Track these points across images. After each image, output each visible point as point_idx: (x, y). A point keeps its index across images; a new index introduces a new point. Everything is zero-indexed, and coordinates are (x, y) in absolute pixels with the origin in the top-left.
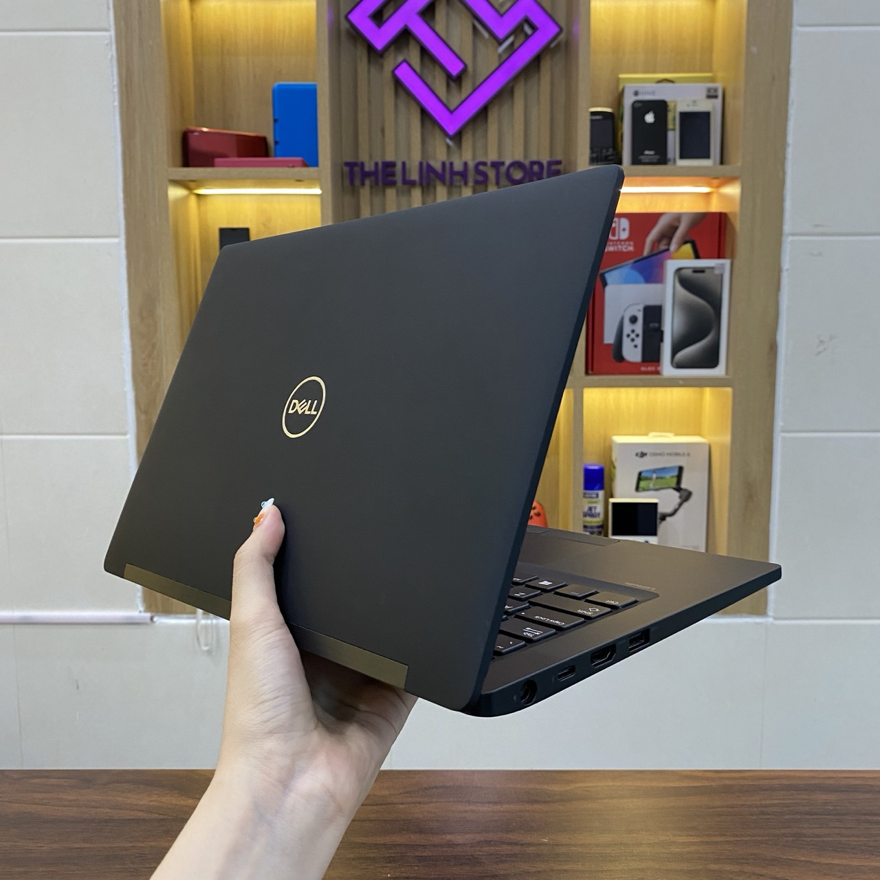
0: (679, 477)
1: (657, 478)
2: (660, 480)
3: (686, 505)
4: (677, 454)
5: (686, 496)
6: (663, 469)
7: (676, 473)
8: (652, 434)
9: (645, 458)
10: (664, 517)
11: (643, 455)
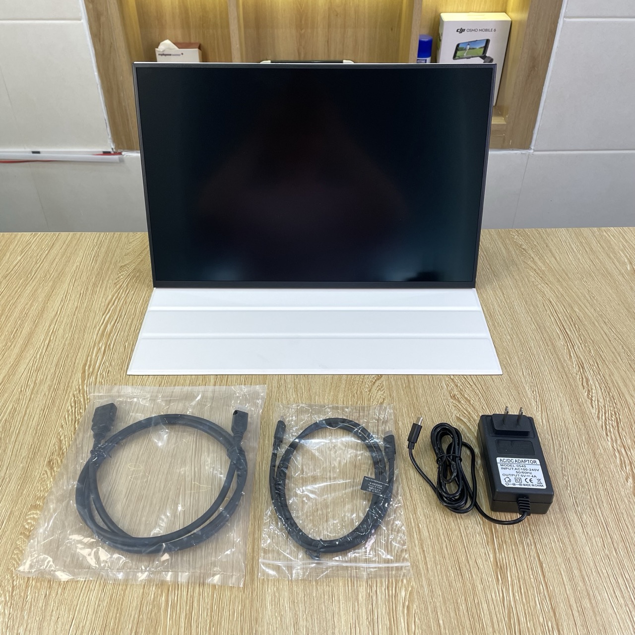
0: (486, 48)
2: (472, 50)
4: (486, 30)
6: (476, 42)
7: (484, 45)
9: (464, 33)
11: (462, 31)
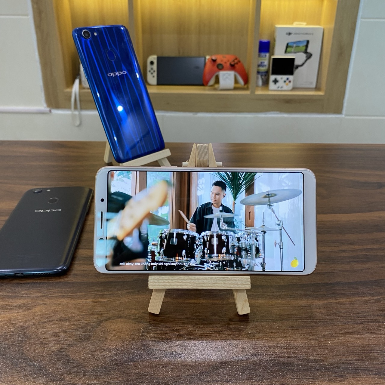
0: (307, 47)
1: (296, 47)
2: (297, 48)
3: (309, 61)
4: (307, 34)
5: (309, 56)
6: (299, 42)
7: (305, 44)
8: (296, 23)
9: (291, 36)
10: (297, 67)
11: (290, 34)
